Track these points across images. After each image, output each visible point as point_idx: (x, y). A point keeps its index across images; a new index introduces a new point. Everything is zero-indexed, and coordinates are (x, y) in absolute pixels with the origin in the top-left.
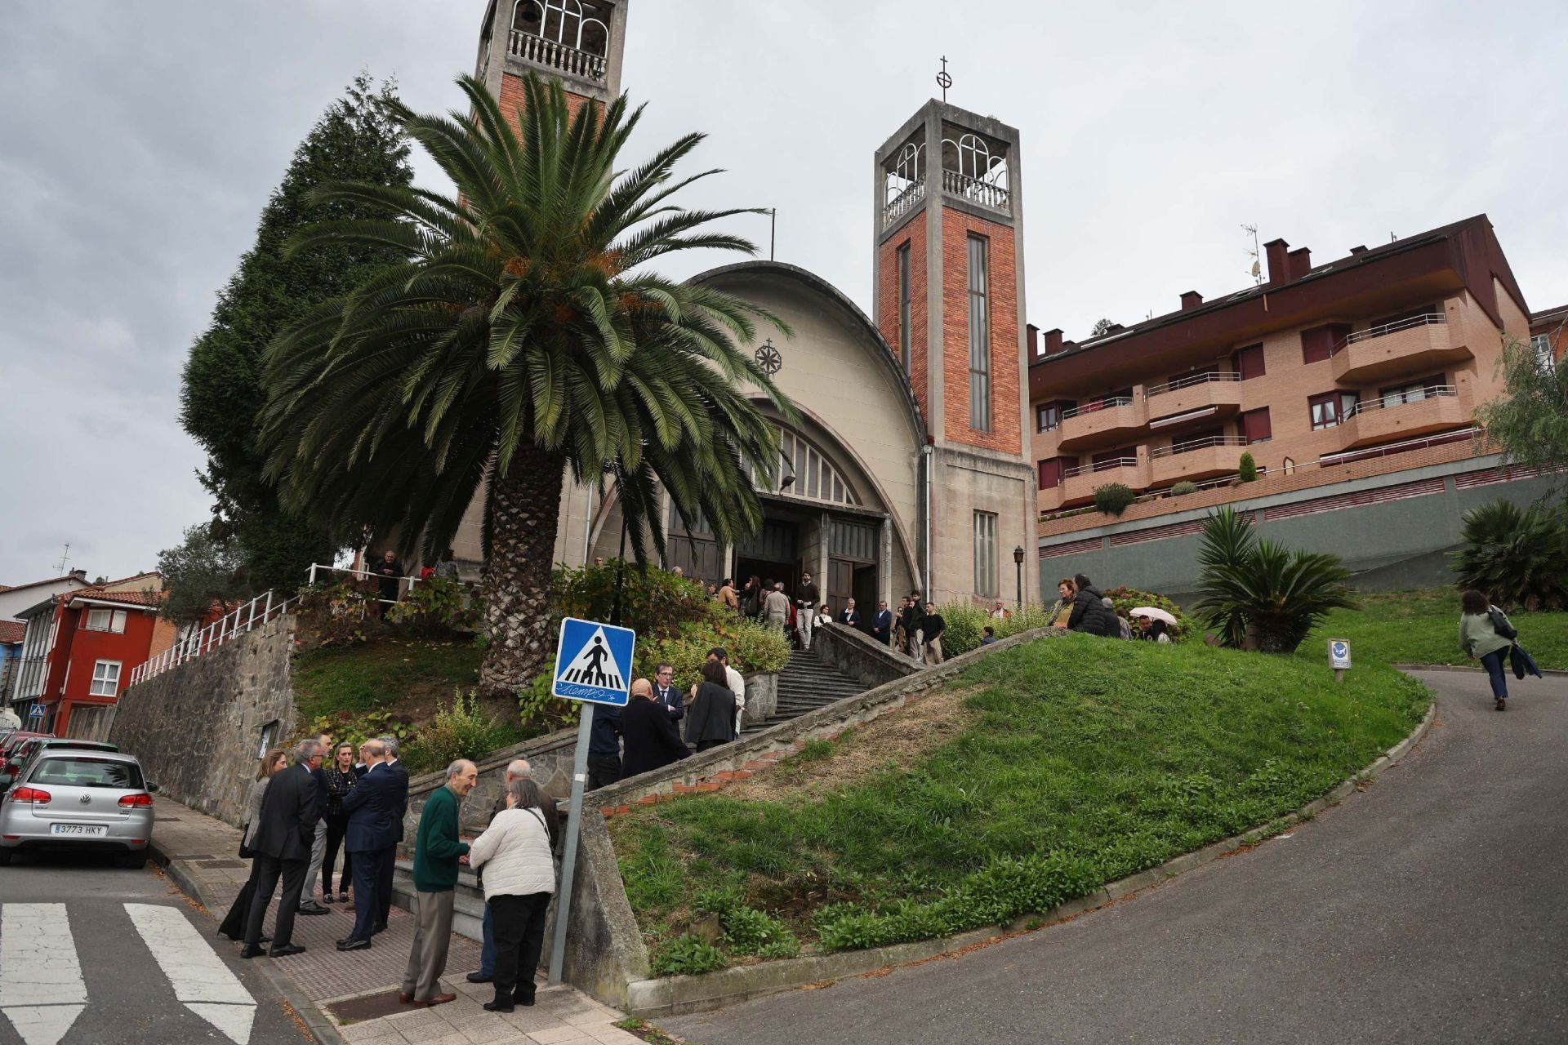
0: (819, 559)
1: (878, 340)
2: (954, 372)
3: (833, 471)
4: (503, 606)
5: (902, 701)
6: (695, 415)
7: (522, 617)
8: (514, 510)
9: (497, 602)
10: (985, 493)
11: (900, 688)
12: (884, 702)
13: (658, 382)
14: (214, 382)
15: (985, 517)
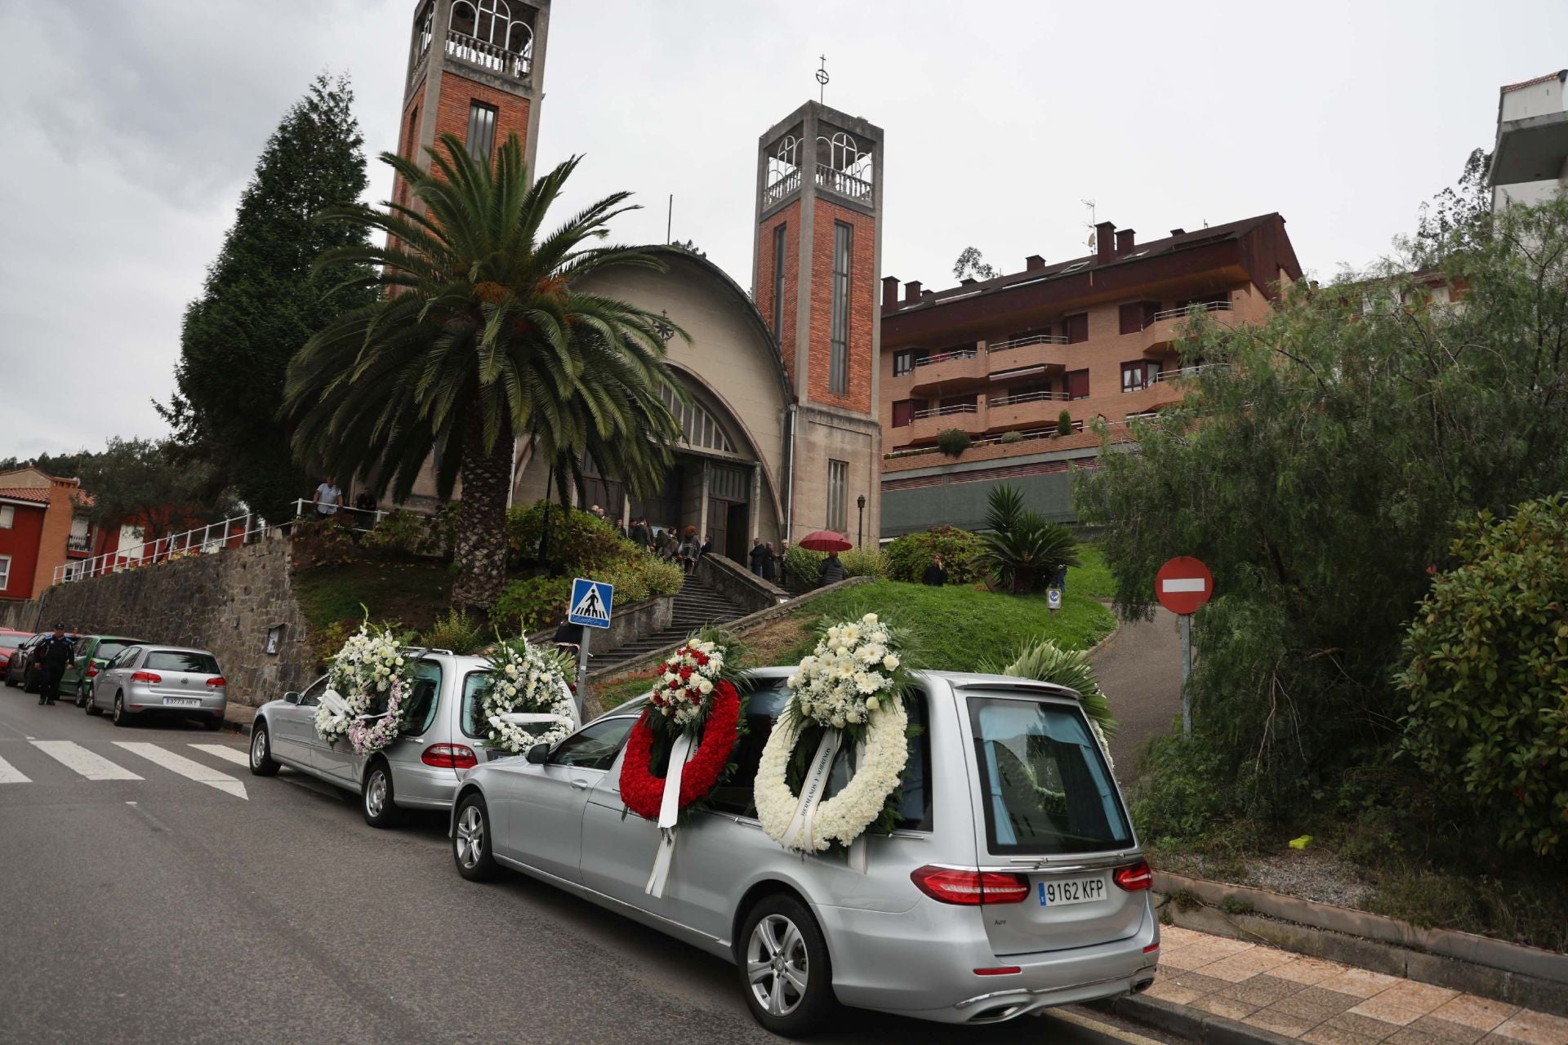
0: (701, 498)
1: (755, 314)
2: (818, 342)
3: (714, 424)
4: (471, 543)
5: (764, 624)
6: (622, 412)
7: (485, 551)
8: (479, 471)
9: (466, 540)
10: (839, 445)
11: (763, 616)
12: (752, 625)
13: (595, 385)
14: (216, 349)
15: (839, 466)
